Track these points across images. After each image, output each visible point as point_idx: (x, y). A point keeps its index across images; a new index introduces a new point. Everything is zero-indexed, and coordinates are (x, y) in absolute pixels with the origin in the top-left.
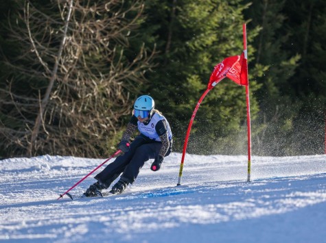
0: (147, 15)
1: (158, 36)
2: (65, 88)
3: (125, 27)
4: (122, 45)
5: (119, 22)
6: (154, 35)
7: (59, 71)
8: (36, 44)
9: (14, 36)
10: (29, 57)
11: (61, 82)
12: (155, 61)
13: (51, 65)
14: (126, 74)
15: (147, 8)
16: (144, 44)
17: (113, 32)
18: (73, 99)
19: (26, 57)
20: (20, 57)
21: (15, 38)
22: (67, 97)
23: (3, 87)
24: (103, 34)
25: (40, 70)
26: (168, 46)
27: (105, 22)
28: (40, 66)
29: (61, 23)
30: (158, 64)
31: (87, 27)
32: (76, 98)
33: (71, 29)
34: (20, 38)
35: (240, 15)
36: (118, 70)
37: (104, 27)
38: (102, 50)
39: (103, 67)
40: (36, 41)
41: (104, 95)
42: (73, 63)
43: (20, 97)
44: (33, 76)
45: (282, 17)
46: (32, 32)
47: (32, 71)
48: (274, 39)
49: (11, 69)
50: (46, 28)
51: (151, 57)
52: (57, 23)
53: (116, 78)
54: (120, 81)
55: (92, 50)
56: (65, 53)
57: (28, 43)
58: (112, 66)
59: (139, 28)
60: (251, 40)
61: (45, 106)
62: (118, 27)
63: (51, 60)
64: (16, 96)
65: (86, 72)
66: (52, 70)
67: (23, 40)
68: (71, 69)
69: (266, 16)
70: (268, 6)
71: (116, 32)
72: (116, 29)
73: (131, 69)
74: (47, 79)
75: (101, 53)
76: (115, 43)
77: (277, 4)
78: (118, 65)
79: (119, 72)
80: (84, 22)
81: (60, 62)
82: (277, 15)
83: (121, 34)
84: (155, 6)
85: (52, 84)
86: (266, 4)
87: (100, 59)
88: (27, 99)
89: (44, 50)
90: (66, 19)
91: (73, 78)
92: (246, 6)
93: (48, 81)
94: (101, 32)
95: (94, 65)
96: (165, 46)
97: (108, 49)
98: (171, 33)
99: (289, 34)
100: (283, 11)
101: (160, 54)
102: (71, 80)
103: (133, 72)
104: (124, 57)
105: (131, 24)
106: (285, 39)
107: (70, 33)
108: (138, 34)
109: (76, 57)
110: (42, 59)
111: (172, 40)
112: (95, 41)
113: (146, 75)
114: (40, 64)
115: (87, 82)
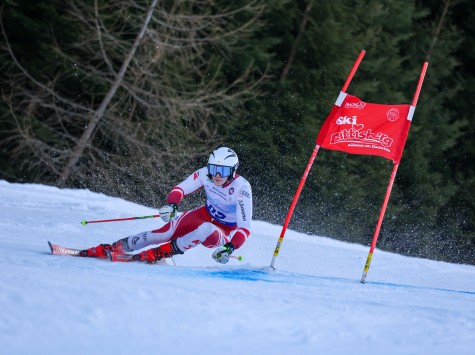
0: (266, 21)
1: (274, 54)
2: (130, 100)
3: (232, 33)
4: (222, 56)
5: (224, 22)
6: (270, 51)
7: (126, 74)
8: (102, 30)
9: (74, 14)
10: (89, 47)
11: (126, 92)
12: (264, 88)
13: (118, 64)
14: (220, 98)
15: (268, 11)
16: (253, 61)
17: (214, 35)
18: (138, 118)
19: (85, 46)
20: (77, 45)
21: (74, 17)
22: (131, 114)
23: (45, 82)
24: (200, 35)
25: (100, 68)
26: (286, 71)
27: (205, 19)
28: (101, 63)
29: (143, 8)
30: (267, 93)
31: (179, 21)
32: (143, 117)
33: (155, 20)
34: (82, 18)
35: (395, 46)
36: (210, 90)
37: (202, 27)
38: (193, 57)
39: (189, 82)
40: (103, 27)
41: (184, 122)
42: (149, 68)
43: (65, 101)
44: (89, 75)
45: (454, 62)
46: (100, 12)
47: (90, 67)
48: (435, 90)
49: (60, 59)
50: (120, 11)
51: (260, 81)
52: (138, 6)
53: (205, 101)
54: (209, 106)
55: (179, 54)
56: (140, 51)
57: (92, 27)
58: (202, 83)
59: (251, 38)
60: (404, 85)
61: (97, 120)
62: (221, 30)
63: (119, 57)
64: (60, 98)
65: (165, 84)
66: (117, 71)
67: (85, 21)
68: (144, 76)
69: (432, 56)
70: (437, 42)
71: (217, 37)
72: (218, 32)
73: (228, 93)
74: (109, 83)
75: (190, 61)
76: (213, 51)
77: (450, 42)
78: (211, 83)
79: (211, 93)
80: (176, 13)
81: (131, 63)
82: (447, 57)
83: (223, 41)
84: (280, 11)
85: (113, 91)
86: (435, 39)
87: (188, 69)
88: (75, 106)
89: (112, 41)
90: (150, 4)
91: (144, 89)
92: (406, 37)
93: (109, 86)
94: (198, 32)
95: (178, 76)
96: (281, 70)
97: (202, 58)
98: (293, 52)
99: (459, 87)
100: (457, 54)
101: (272, 79)
102: (140, 90)
103: (229, 98)
104: (222, 73)
105: (241, 29)
106: (451, 93)
107: (153, 25)
108: (248, 45)
109: (153, 61)
110: (107, 53)
111: (294, 62)
112: (185, 44)
113: (248, 106)
114: (102, 60)
115: (163, 99)
